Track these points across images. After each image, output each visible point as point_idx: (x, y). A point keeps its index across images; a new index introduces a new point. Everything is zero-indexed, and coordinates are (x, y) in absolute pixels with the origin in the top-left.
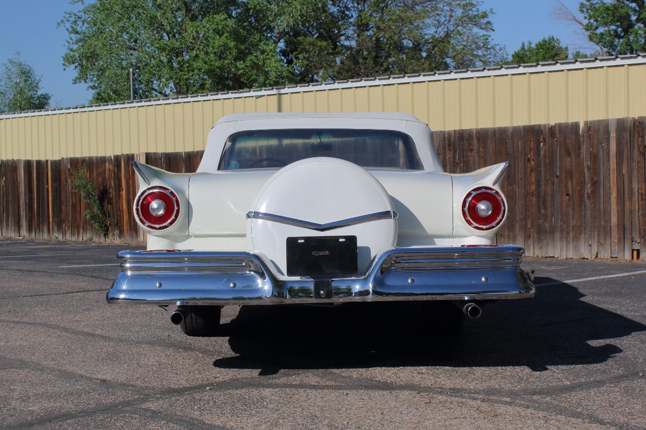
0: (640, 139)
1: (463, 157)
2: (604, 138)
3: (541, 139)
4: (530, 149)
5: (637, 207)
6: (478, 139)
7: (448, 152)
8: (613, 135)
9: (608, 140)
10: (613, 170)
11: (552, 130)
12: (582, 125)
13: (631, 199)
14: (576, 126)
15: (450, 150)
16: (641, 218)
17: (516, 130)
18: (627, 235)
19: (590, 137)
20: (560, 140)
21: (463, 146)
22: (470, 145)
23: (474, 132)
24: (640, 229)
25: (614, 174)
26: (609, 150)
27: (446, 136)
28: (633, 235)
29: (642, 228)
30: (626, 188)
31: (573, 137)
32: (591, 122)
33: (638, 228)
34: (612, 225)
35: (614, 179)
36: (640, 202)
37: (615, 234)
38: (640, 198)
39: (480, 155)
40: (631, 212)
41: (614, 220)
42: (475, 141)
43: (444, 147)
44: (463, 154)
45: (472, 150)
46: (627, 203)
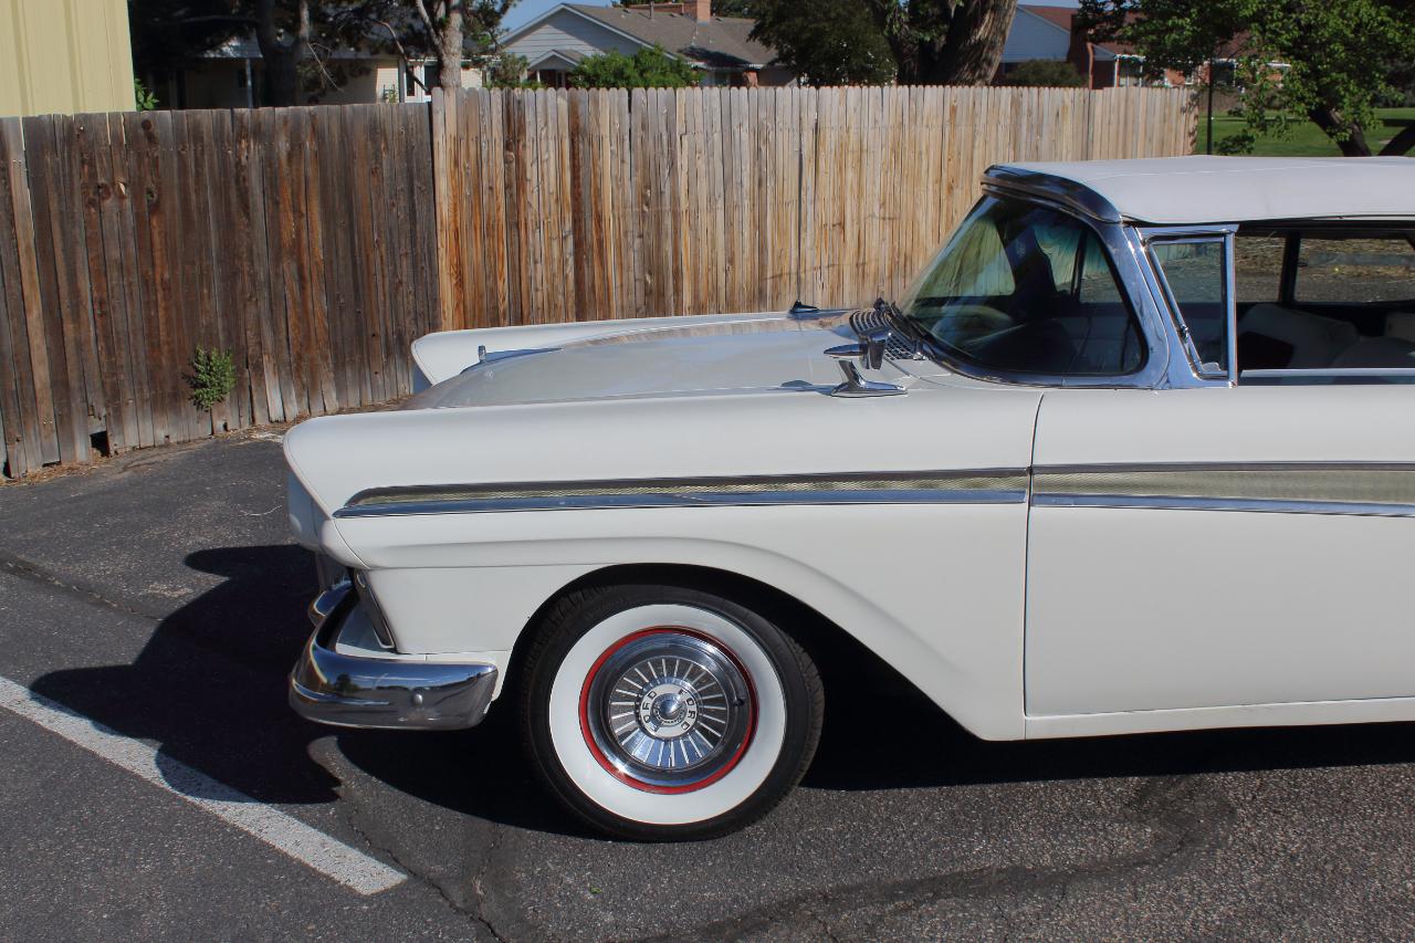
0: (86, 167)
5: (92, 334)
8: (18, 160)
10: (28, 248)
13: (76, 318)
16: (103, 358)
18: (77, 403)
24: (103, 383)
25: (30, 259)
26: (11, 197)
28: (90, 402)
29: (108, 380)
30: (64, 291)
33: (98, 385)
34: (38, 385)
35: (31, 273)
36: (98, 319)
37: (46, 408)
38: (98, 312)
40: (79, 346)
41: (42, 374)
46: (69, 327)
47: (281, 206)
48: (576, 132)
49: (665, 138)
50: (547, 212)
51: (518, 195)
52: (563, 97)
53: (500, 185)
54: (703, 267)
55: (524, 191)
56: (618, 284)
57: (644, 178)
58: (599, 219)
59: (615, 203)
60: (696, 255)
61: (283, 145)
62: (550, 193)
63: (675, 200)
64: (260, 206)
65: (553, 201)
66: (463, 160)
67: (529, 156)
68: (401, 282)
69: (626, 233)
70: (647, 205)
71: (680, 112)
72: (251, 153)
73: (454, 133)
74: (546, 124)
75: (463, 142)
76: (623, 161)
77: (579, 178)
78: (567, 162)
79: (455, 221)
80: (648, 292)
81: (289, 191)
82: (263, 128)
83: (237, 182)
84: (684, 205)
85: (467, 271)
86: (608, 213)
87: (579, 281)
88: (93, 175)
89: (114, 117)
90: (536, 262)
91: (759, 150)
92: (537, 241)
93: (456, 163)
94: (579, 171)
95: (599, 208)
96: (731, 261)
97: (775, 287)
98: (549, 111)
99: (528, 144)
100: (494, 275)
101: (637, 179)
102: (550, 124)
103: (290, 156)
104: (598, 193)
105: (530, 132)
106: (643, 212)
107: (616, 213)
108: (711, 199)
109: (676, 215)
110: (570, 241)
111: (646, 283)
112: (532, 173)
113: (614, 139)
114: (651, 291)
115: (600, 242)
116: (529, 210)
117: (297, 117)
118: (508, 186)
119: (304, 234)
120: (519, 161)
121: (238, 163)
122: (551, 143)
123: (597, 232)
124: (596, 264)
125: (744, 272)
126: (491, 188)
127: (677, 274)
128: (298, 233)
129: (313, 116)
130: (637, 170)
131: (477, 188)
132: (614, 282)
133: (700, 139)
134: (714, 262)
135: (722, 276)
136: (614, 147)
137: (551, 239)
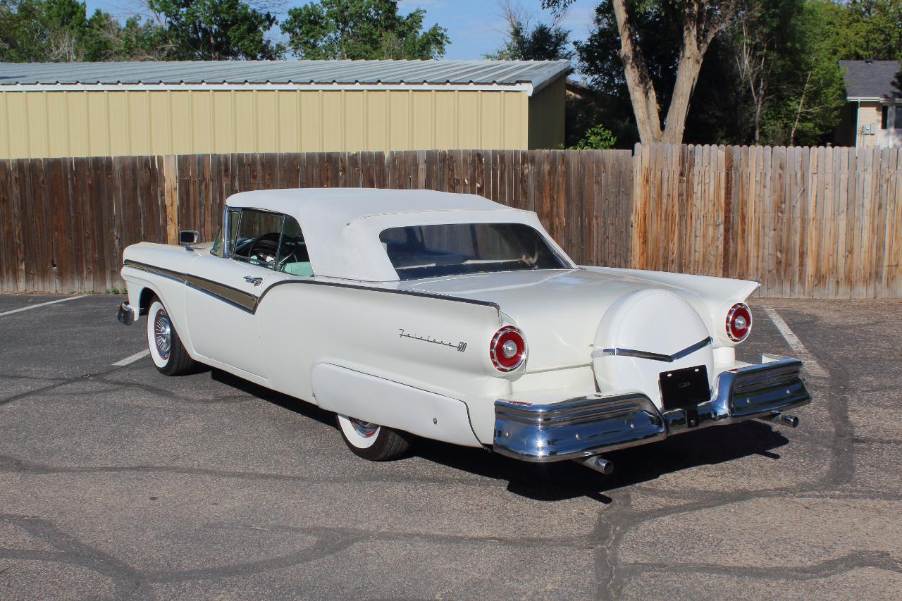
0: (450, 172)
1: (244, 184)
2: (412, 170)
3: (340, 168)
4: (327, 178)
6: (263, 165)
7: (224, 178)
8: (422, 167)
9: (416, 171)
11: (353, 159)
12: (387, 155)
14: (380, 156)
15: (227, 176)
17: (310, 157)
19: (394, 168)
20: (362, 169)
21: (244, 171)
22: (253, 171)
23: (258, 157)
26: (417, 182)
27: (222, 160)
31: (377, 168)
32: (397, 153)
39: (265, 183)
42: (259, 168)
43: (219, 172)
44: (244, 181)
45: (255, 177)
47: (544, 195)
48: (729, 168)
49: (799, 175)
50: (706, 210)
51: (687, 200)
52: (722, 149)
53: (676, 194)
54: (824, 253)
55: (691, 197)
56: (755, 255)
57: (781, 196)
58: (743, 218)
59: (757, 210)
60: (819, 246)
61: (546, 167)
62: (709, 201)
63: (804, 211)
64: (533, 194)
65: (711, 204)
66: (651, 179)
67: (696, 180)
68: (608, 237)
69: (764, 227)
70: (781, 212)
71: (813, 161)
72: (528, 169)
73: (647, 165)
74: (709, 164)
75: (653, 171)
76: (765, 187)
77: (730, 194)
78: (723, 185)
79: (645, 210)
80: (779, 262)
81: (548, 188)
82: (536, 159)
83: (521, 182)
84: (811, 214)
85: (650, 237)
86: (750, 213)
87: (726, 250)
88: (453, 175)
89: (466, 152)
90: (696, 237)
91: (881, 186)
92: (698, 226)
93: (647, 181)
94: (731, 190)
95: (744, 211)
96: (850, 251)
97: (890, 273)
98: (712, 157)
99: (695, 173)
100: (668, 240)
101: (775, 197)
102: (712, 164)
103: (549, 173)
104: (744, 204)
105: (697, 168)
106: (778, 216)
107: (757, 215)
108: (835, 213)
109: (804, 221)
110: (722, 228)
111: (777, 257)
112: (698, 189)
113: (758, 175)
114: (780, 262)
115: (743, 231)
116: (694, 209)
117: (555, 154)
118: (680, 195)
119: (555, 209)
120: (689, 183)
121: (522, 174)
122: (712, 174)
123: (742, 224)
124: (740, 242)
125: (862, 258)
126: (669, 195)
127: (802, 255)
128: (552, 207)
129: (563, 156)
130: (775, 192)
131: (660, 195)
132: (753, 253)
133: (829, 178)
134: (835, 251)
135: (842, 261)
136: (758, 178)
137: (707, 225)
